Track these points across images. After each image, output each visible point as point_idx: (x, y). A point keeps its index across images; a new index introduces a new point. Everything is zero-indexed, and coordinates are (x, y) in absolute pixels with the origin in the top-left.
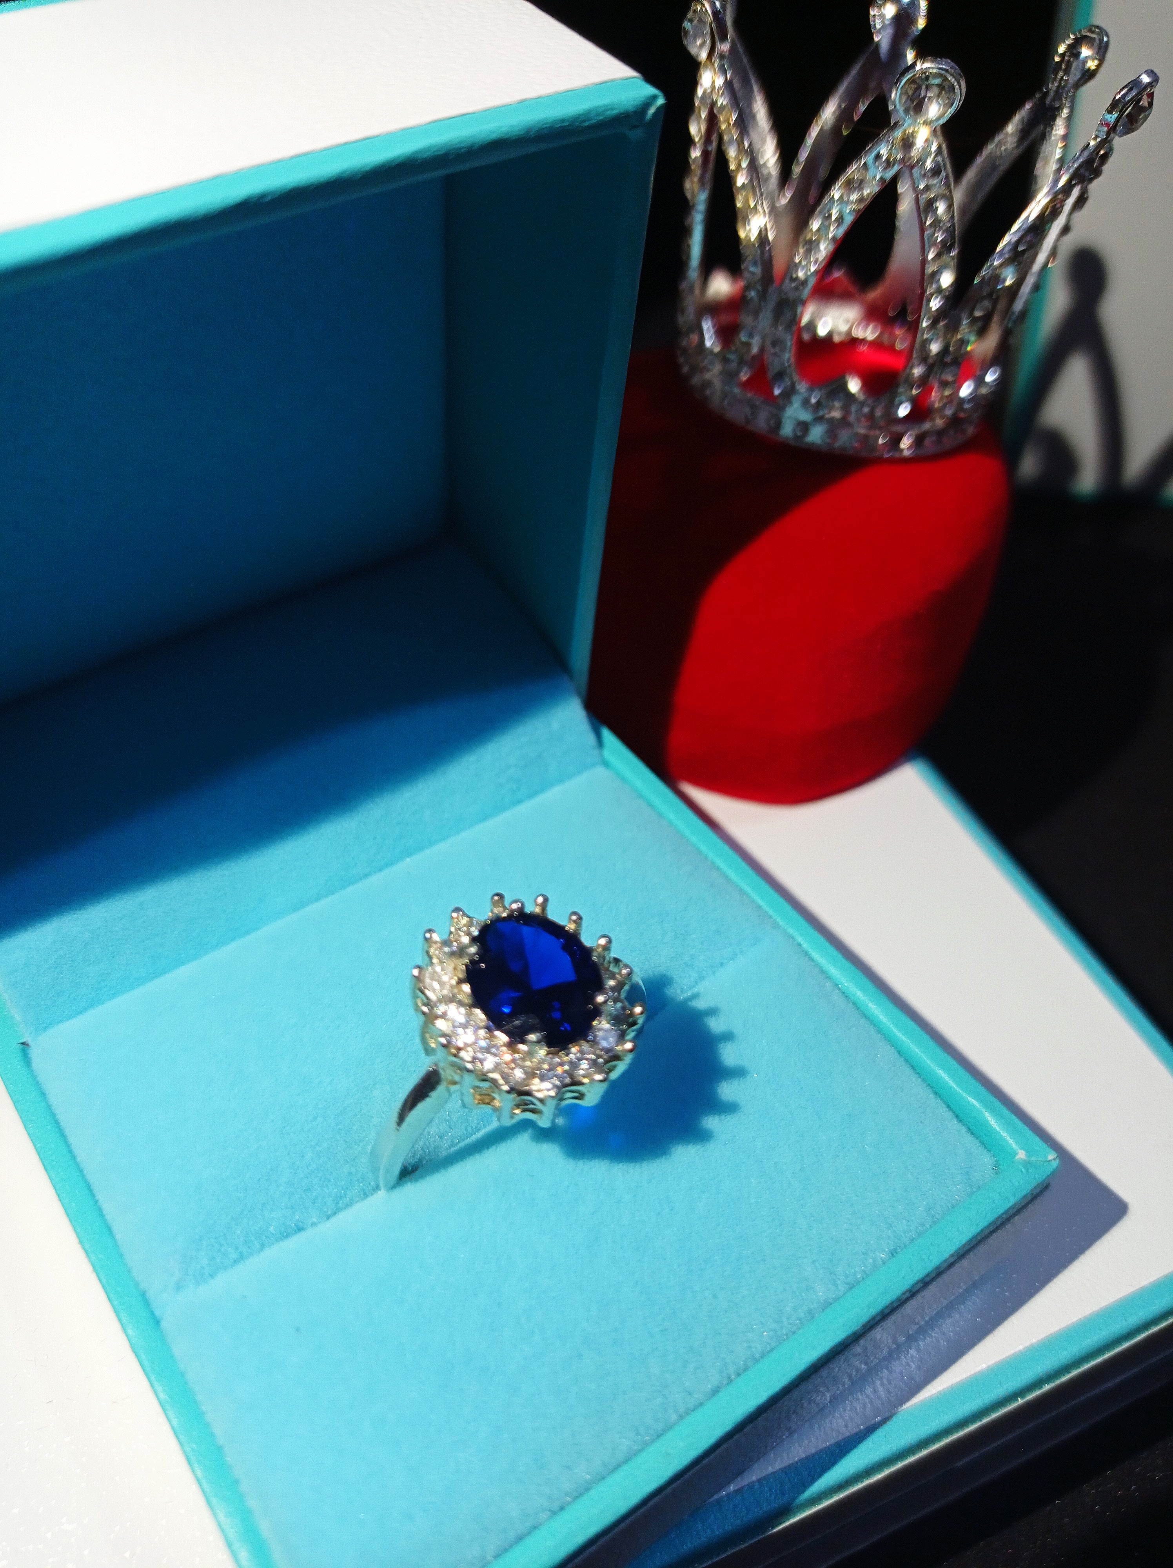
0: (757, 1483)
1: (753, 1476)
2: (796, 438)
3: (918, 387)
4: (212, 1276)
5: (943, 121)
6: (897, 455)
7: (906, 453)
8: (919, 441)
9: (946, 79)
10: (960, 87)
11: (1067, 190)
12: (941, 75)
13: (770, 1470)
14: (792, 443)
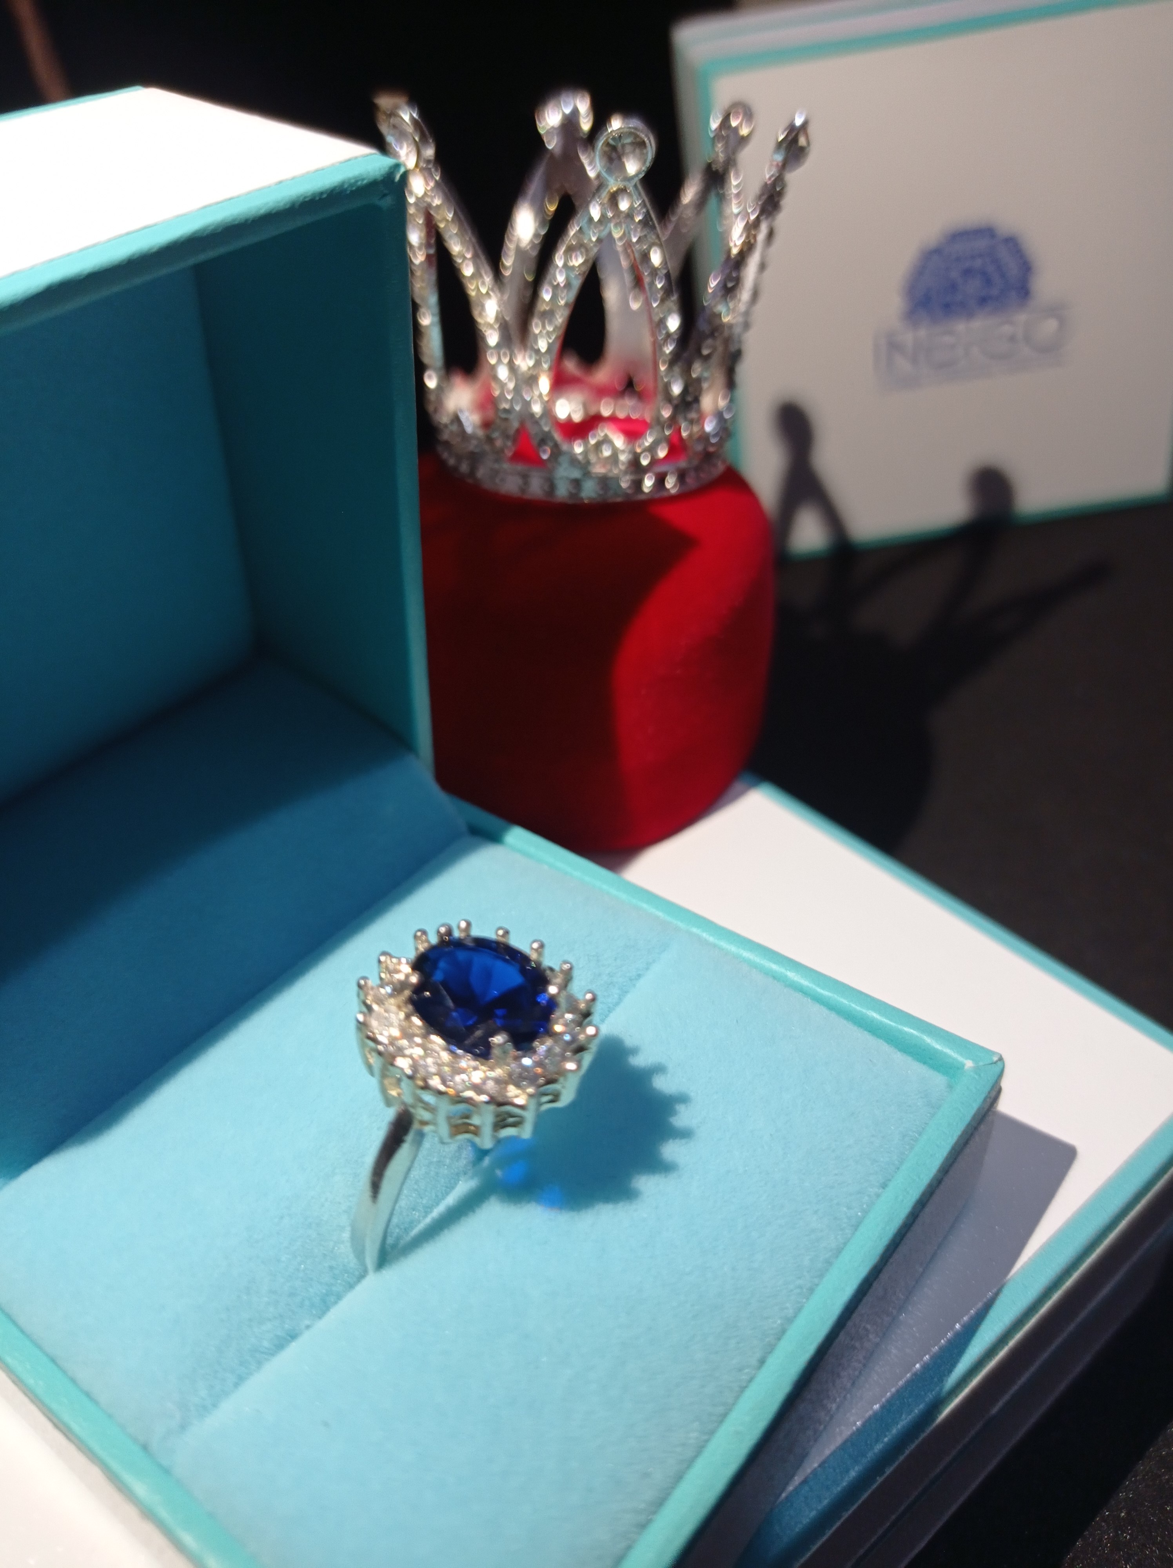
0: (819, 1469)
1: (812, 1464)
2: (572, 495)
3: (669, 427)
4: (215, 1406)
5: (641, 176)
6: (665, 494)
7: (673, 491)
8: (682, 477)
9: (636, 136)
10: (650, 142)
11: (756, 224)
12: (631, 134)
13: (827, 1452)
14: (570, 502)
